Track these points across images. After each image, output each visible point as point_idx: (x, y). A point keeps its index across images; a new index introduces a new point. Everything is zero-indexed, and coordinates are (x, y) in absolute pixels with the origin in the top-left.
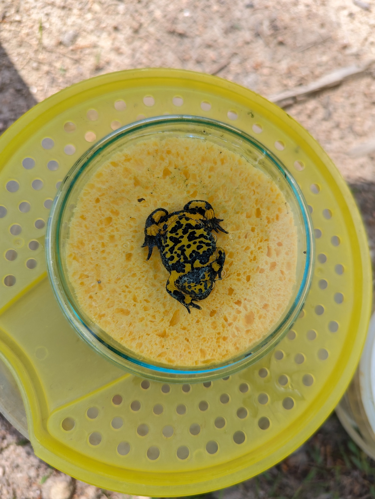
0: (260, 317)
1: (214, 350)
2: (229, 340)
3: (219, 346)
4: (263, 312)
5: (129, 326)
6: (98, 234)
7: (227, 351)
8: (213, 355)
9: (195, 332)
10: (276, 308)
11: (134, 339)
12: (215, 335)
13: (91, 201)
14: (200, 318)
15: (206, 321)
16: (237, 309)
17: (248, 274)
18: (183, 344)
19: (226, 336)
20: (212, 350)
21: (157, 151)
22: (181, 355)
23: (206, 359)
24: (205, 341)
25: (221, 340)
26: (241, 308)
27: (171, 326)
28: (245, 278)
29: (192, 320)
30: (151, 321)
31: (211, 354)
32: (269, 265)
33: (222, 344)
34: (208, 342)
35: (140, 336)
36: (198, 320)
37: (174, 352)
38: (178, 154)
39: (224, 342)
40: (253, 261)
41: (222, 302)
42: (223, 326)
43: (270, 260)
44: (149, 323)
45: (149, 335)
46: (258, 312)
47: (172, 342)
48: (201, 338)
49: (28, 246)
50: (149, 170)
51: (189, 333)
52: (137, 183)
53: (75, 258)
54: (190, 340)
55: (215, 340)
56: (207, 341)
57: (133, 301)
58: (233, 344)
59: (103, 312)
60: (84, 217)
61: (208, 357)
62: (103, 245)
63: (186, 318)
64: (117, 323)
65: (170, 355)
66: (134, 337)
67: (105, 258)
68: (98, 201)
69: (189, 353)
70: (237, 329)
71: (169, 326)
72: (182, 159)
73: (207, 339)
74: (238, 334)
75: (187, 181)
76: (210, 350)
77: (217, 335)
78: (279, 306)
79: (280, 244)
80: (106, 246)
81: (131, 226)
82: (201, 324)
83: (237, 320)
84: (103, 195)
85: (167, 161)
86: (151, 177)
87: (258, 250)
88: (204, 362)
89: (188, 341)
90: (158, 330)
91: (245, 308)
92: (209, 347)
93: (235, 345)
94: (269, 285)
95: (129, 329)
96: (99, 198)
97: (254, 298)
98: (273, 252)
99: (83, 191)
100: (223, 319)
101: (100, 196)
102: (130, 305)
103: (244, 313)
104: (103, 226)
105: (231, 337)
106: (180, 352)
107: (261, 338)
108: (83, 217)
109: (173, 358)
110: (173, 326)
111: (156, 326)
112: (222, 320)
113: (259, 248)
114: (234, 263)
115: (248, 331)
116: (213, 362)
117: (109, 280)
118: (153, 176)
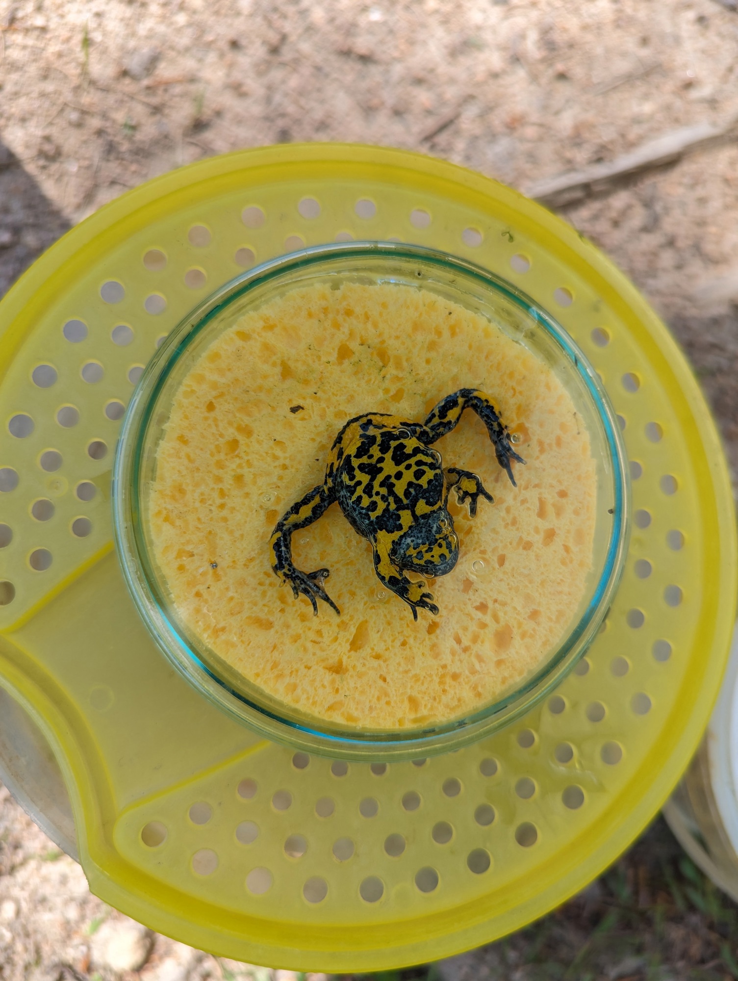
0: (523, 636)
1: (435, 699)
2: (464, 679)
3: (444, 691)
4: (529, 625)
5: (272, 651)
6: (211, 472)
7: (459, 700)
8: (432, 709)
9: (399, 664)
10: (554, 618)
11: (280, 676)
12: (438, 669)
13: (197, 407)
14: (407, 637)
15: (420, 644)
16: (479, 619)
17: (501, 552)
18: (376, 687)
19: (458, 671)
20: (430, 697)
21: (325, 311)
22: (371, 708)
23: (419, 715)
24: (417, 680)
25: (448, 680)
26: (488, 619)
27: (352, 652)
28: (496, 559)
29: (393, 641)
30: (314, 642)
31: (429, 706)
32: (542, 535)
33: (450, 687)
34: (423, 684)
35: (293, 669)
36: (405, 640)
37: (357, 702)
38: (367, 317)
39: (453, 683)
40: (510, 527)
41: (450, 607)
42: (453, 653)
43: (544, 525)
44: (309, 645)
45: (309, 668)
46: (520, 625)
47: (355, 683)
48: (410, 675)
49: (75, 493)
50: (312, 347)
51: (387, 665)
52: (286, 372)
53: (167, 519)
54: (388, 679)
55: (436, 680)
56: (421, 681)
57: (279, 603)
58: (471, 687)
59: (222, 624)
60: (185, 439)
61: (424, 712)
62: (222, 493)
63: (381, 637)
64: (248, 644)
65: (350, 708)
66: (281, 673)
67: (225, 520)
68: (211, 407)
69: (388, 703)
70: (480, 659)
71: (349, 651)
72: (375, 326)
73: (422, 678)
74: (481, 667)
75: (384, 369)
76: (426, 698)
77: (440, 669)
78: (561, 614)
79: (563, 494)
80: (228, 496)
81: (275, 458)
82: (410, 648)
83: (479, 642)
84: (222, 395)
85: (347, 331)
86: (314, 362)
87: (521, 505)
88: (415, 721)
89: (385, 680)
90: (328, 659)
91: (496, 618)
92: (425, 693)
93: (475, 688)
94: (542, 573)
95: (271, 657)
96: (214, 401)
97: (512, 599)
98: (550, 510)
99: (182, 389)
100: (451, 639)
101: (216, 398)
102: (274, 610)
103: (493, 626)
104: (222, 456)
105: (467, 672)
106: (370, 701)
107: (525, 674)
108: (183, 440)
109: (356, 714)
110: (356, 651)
111: (323, 651)
112: (451, 643)
113: (523, 502)
114: (474, 529)
115: (499, 663)
116: (432, 720)
117: (234, 562)
118: (319, 358)
